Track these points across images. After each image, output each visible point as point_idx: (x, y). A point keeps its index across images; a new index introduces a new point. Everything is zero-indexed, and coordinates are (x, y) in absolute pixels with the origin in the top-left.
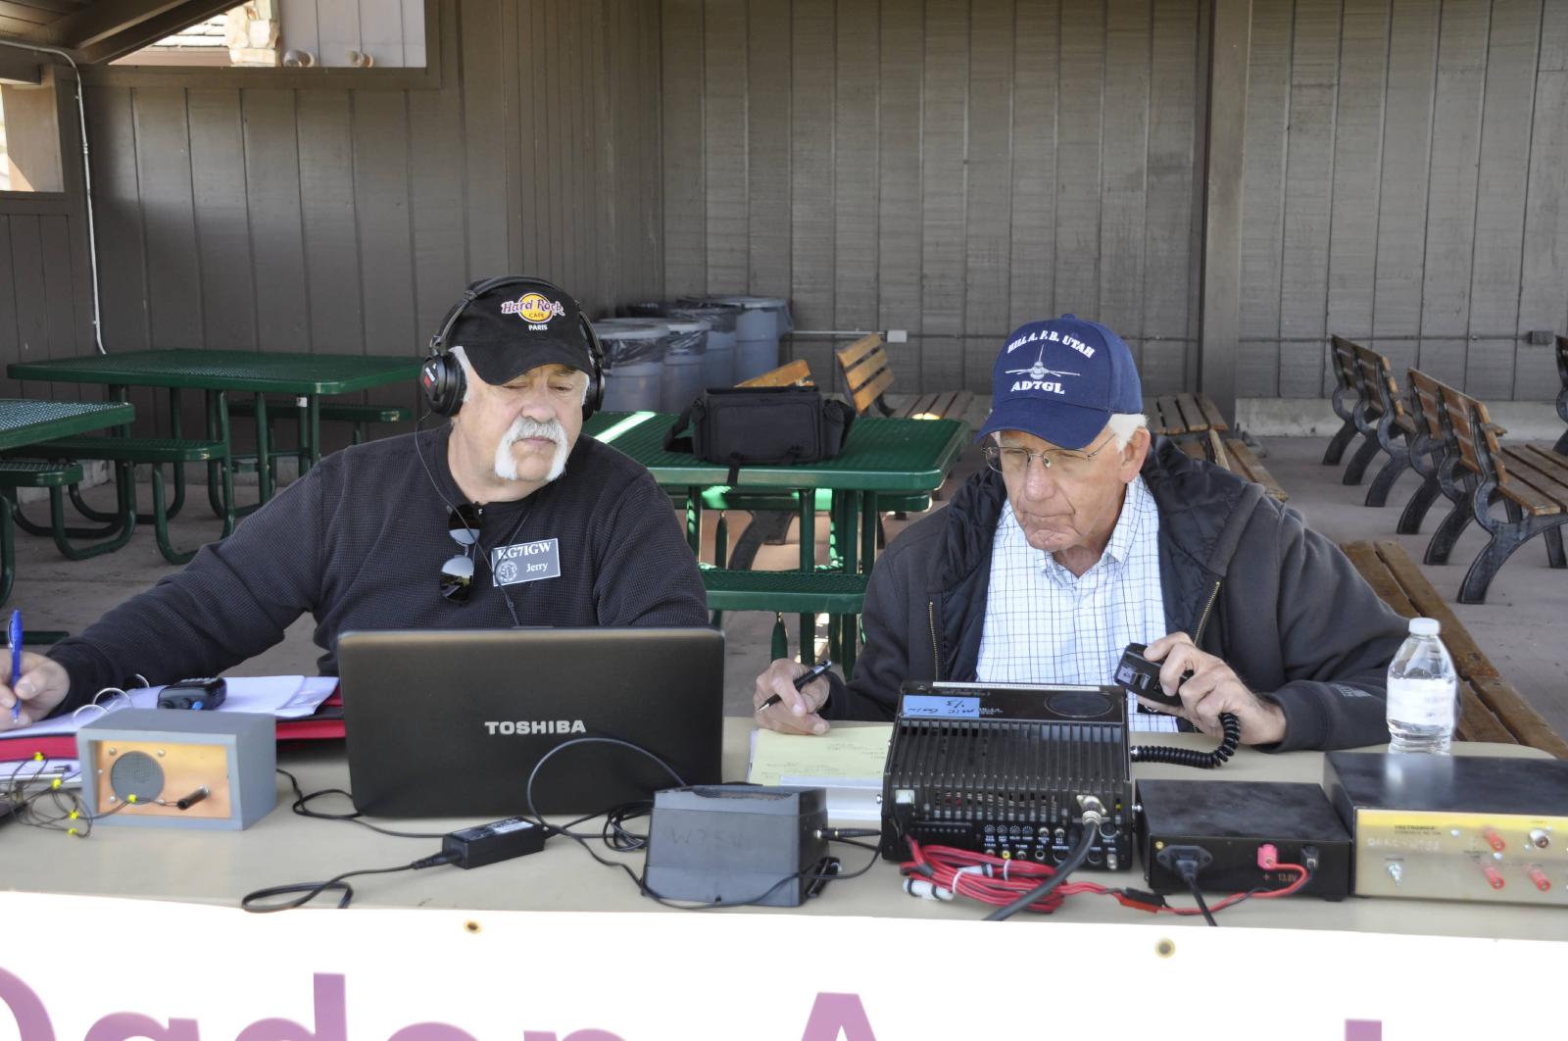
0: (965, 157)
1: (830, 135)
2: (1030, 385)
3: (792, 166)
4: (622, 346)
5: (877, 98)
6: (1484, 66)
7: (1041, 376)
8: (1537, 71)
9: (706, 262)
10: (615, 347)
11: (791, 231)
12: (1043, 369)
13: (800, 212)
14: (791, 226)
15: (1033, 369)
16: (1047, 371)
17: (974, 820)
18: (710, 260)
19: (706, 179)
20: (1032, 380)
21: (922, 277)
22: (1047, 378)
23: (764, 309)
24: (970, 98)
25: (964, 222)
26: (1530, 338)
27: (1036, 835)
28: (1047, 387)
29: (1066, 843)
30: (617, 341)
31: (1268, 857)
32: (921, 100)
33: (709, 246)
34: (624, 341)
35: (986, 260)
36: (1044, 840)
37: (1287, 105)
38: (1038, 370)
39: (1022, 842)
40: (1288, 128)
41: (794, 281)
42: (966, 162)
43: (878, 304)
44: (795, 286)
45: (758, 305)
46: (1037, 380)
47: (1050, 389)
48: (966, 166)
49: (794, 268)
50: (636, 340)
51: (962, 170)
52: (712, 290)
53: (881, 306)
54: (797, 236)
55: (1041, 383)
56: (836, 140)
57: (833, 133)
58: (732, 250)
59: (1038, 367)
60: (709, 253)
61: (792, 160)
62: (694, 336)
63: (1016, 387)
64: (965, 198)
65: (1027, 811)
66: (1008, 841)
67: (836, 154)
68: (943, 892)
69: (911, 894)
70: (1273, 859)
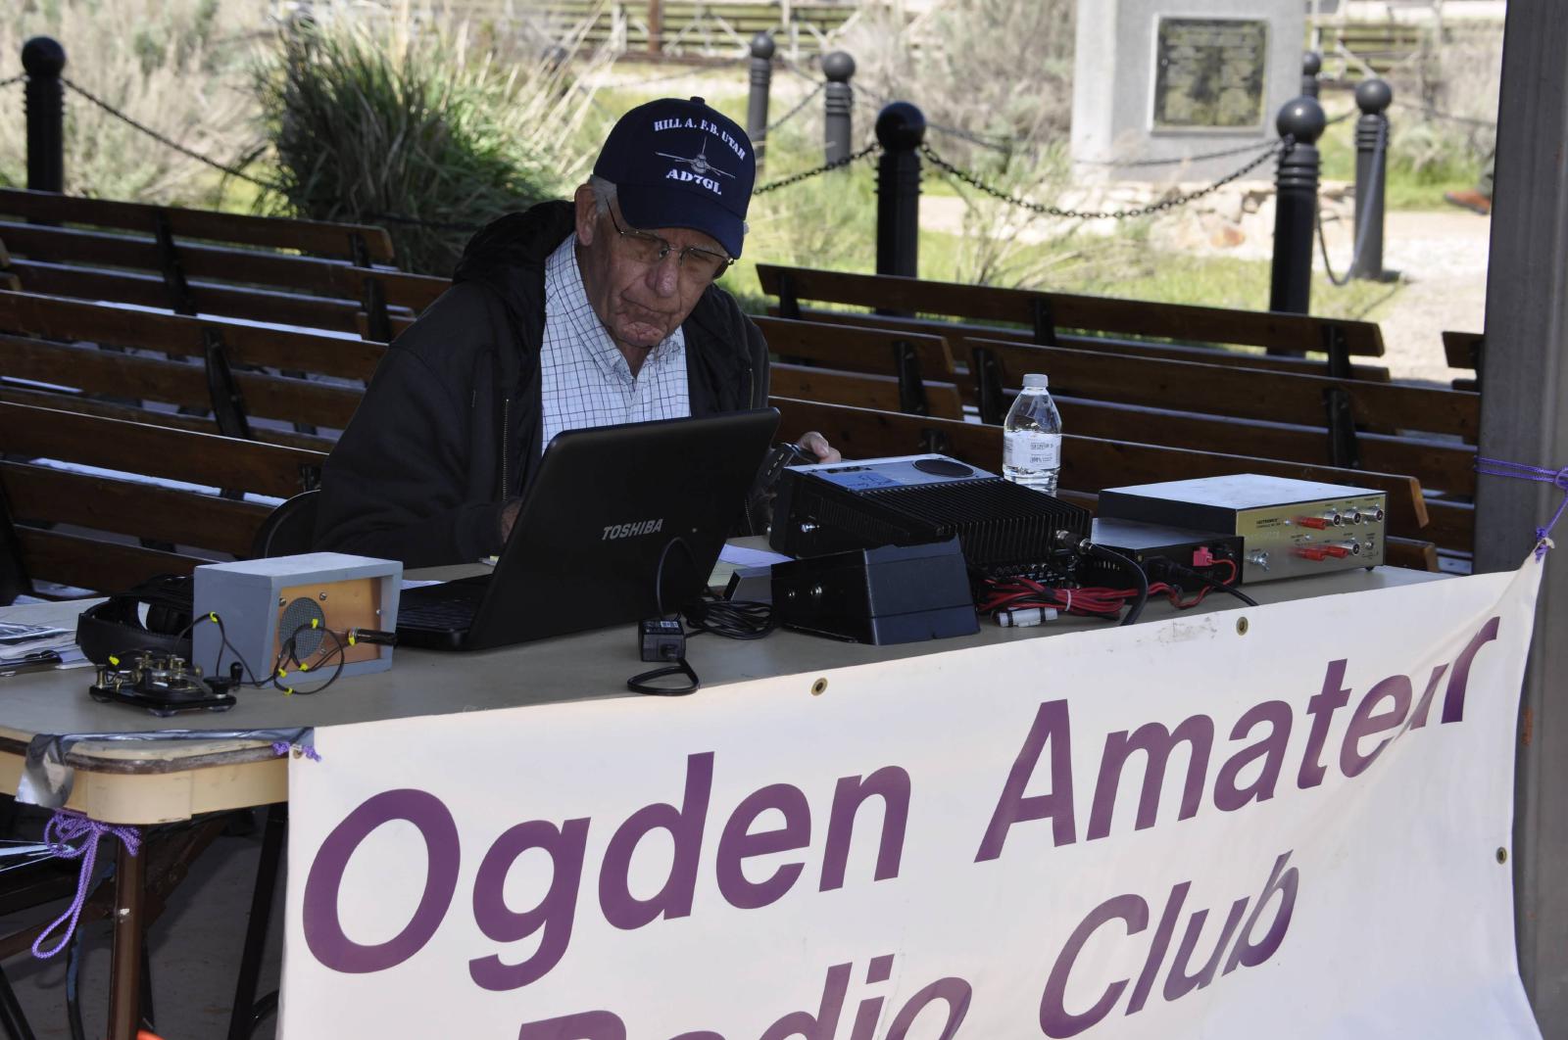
2: (690, 178)
7: (702, 171)
12: (706, 164)
15: (695, 161)
16: (709, 167)
20: (693, 173)
22: (708, 174)
27: (1027, 572)
28: (708, 184)
31: (1206, 556)
36: (1031, 576)
38: (700, 164)
46: (698, 174)
47: (710, 187)
55: (701, 178)
59: (701, 160)
63: (675, 174)
68: (1051, 613)
69: (1011, 624)
70: (1210, 556)
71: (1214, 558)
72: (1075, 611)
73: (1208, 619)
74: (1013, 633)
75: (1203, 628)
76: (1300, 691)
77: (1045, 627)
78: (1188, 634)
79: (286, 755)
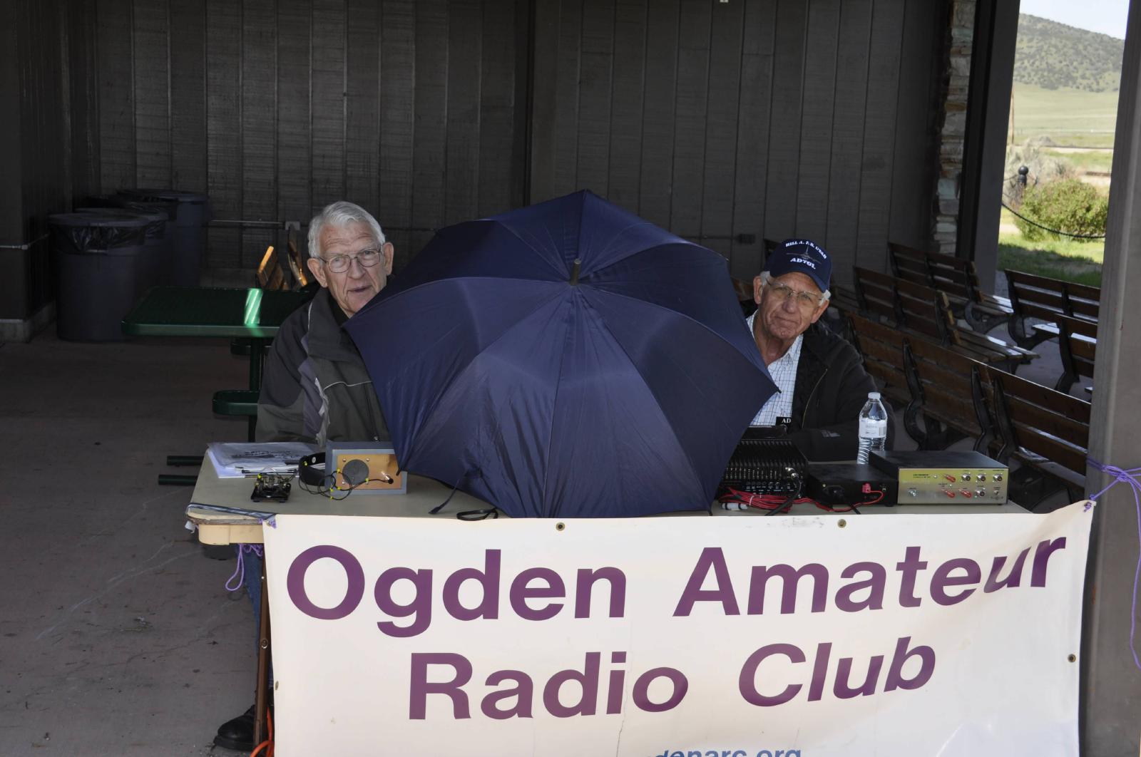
0: (345, 90)
1: (238, 67)
3: (207, 90)
4: (116, 231)
5: (276, 40)
6: (709, 48)
8: (742, 54)
9: (136, 163)
10: (110, 232)
11: (207, 141)
13: (213, 126)
14: (207, 137)
15: (804, 255)
17: (742, 479)
18: (139, 162)
19: (135, 96)
20: (802, 259)
21: (312, 181)
23: (193, 203)
24: (348, 47)
25: (345, 140)
26: (742, 239)
27: (767, 485)
29: (780, 488)
30: (111, 228)
31: (867, 488)
32: (311, 45)
33: (138, 150)
34: (117, 228)
35: (361, 169)
36: (770, 488)
37: (579, 65)
38: (806, 255)
39: (761, 489)
40: (580, 83)
41: (209, 180)
42: (345, 95)
43: (277, 200)
44: (210, 185)
45: (189, 200)
47: (810, 265)
48: (345, 98)
49: (210, 170)
50: (126, 228)
51: (342, 100)
52: (141, 185)
53: (279, 202)
54: (211, 146)
56: (243, 72)
57: (240, 66)
58: (158, 154)
60: (138, 155)
61: (207, 85)
62: (158, 224)
63: (794, 260)
64: (345, 123)
65: (768, 474)
66: (756, 489)
67: (242, 83)
68: (744, 506)
69: (727, 509)
70: (869, 489)
71: (872, 490)
72: (753, 506)
73: (818, 518)
74: (727, 512)
75: (814, 522)
76: (891, 559)
77: (741, 512)
78: (804, 524)
79: (262, 524)
